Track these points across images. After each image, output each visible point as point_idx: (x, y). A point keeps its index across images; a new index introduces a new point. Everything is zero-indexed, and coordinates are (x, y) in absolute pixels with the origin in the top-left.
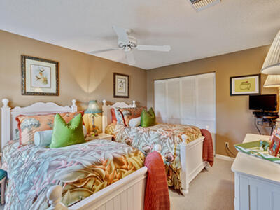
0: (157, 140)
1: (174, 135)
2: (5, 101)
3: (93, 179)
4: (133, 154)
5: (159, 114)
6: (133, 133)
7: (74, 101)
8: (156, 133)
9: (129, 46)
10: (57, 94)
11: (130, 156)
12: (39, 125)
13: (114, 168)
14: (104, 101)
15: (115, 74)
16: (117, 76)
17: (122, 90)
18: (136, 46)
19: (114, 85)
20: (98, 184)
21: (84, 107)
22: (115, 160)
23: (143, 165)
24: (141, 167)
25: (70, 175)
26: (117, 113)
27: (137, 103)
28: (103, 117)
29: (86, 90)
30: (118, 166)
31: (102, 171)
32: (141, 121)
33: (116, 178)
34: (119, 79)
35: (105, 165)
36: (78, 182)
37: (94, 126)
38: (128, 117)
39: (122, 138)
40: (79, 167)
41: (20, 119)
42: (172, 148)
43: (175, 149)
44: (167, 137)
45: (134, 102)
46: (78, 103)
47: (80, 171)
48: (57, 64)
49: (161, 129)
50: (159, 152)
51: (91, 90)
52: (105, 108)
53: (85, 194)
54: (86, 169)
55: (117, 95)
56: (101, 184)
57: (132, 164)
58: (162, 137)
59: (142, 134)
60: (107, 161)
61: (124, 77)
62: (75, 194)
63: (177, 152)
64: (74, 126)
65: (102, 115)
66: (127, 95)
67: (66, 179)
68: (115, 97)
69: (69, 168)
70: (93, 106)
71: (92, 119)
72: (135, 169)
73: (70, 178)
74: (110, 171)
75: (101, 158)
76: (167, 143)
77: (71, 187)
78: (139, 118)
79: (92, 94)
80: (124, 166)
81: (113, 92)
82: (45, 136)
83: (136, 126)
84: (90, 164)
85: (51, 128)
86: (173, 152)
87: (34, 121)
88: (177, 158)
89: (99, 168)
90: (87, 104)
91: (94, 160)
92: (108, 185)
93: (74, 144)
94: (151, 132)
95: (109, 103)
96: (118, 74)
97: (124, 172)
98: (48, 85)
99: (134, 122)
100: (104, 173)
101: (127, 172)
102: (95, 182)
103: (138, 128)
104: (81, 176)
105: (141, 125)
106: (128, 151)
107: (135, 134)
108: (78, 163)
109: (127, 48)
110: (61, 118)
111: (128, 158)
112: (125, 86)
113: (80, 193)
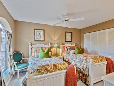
0: (79, 60)
1: (87, 59)
2: (30, 43)
3: (44, 70)
4: (62, 64)
5: (86, 49)
6: (70, 56)
7: (49, 43)
8: (79, 57)
9: (66, 20)
10: (44, 41)
11: (61, 64)
12: (37, 51)
13: (53, 67)
14: (61, 43)
15: (65, 32)
16: (66, 33)
17: (68, 38)
18: (69, 20)
19: (65, 37)
20: (45, 72)
21: (53, 45)
22: (54, 65)
23: (66, 69)
24: (65, 69)
25: (37, 67)
26: (66, 48)
27: (75, 44)
28: (61, 49)
29: (54, 39)
30: (54, 67)
31: (48, 68)
32: (75, 51)
33: (53, 71)
34: (67, 34)
35: (50, 66)
36: (39, 70)
37: (56, 53)
38: (70, 50)
39: (66, 58)
40: (41, 65)
41: (32, 49)
42: (85, 65)
43: (87, 65)
44: (84, 59)
45: (74, 43)
46: (51, 44)
47: (41, 66)
48: (44, 30)
49: (82, 56)
50: (74, 65)
51: (56, 39)
52: (61, 46)
53: (40, 74)
54: (42, 66)
55: (66, 40)
56: (47, 72)
57: (61, 68)
58: (82, 59)
59: (74, 57)
60: (51, 65)
61: (70, 33)
62: (37, 73)
63: (87, 67)
64: (46, 52)
65: (60, 48)
66: (71, 41)
67: (36, 68)
68: (66, 41)
69: (38, 65)
70: (56, 45)
71: (56, 50)
72: (62, 70)
73: (37, 68)
74: (51, 68)
75: (49, 63)
76: (83, 62)
77: (36, 71)
78: (74, 50)
79: (56, 40)
80: (57, 68)
81: (65, 40)
82: (38, 54)
83: (72, 54)
84: (44, 65)
85: (39, 52)
86: (85, 66)
87: (35, 50)
88: (87, 70)
89: (47, 67)
90: (54, 44)
91: (47, 64)
92: (49, 73)
93: (46, 58)
94: (77, 57)
95: (63, 44)
96: (67, 32)
97: (57, 70)
98: (41, 38)
99: (72, 52)
100: (48, 69)
101: (58, 70)
102: (44, 71)
103: (73, 54)
104: (40, 68)
105: (75, 53)
106: (61, 63)
107: (71, 57)
108: (41, 64)
109: (65, 21)
110: (42, 49)
111: (59, 65)
112: (70, 37)
113: (39, 73)
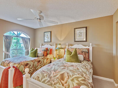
14: (67, 44)
45: (91, 44)
